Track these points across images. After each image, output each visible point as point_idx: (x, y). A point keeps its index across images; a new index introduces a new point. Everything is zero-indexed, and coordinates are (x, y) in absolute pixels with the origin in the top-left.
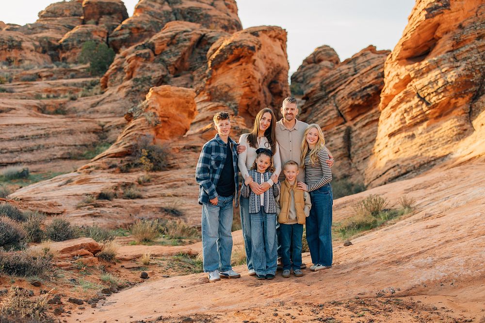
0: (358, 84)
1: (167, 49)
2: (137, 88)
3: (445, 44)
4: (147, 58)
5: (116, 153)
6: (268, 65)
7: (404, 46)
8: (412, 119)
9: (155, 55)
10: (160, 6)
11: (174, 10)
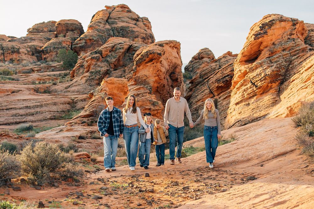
0: (221, 75)
1: (110, 54)
2: (92, 77)
3: (265, 54)
4: (98, 60)
5: (85, 115)
6: (169, 64)
7: (243, 55)
8: (248, 95)
9: (103, 58)
10: (104, 25)
11: (112, 28)
